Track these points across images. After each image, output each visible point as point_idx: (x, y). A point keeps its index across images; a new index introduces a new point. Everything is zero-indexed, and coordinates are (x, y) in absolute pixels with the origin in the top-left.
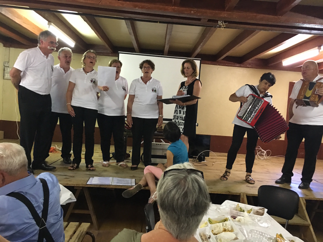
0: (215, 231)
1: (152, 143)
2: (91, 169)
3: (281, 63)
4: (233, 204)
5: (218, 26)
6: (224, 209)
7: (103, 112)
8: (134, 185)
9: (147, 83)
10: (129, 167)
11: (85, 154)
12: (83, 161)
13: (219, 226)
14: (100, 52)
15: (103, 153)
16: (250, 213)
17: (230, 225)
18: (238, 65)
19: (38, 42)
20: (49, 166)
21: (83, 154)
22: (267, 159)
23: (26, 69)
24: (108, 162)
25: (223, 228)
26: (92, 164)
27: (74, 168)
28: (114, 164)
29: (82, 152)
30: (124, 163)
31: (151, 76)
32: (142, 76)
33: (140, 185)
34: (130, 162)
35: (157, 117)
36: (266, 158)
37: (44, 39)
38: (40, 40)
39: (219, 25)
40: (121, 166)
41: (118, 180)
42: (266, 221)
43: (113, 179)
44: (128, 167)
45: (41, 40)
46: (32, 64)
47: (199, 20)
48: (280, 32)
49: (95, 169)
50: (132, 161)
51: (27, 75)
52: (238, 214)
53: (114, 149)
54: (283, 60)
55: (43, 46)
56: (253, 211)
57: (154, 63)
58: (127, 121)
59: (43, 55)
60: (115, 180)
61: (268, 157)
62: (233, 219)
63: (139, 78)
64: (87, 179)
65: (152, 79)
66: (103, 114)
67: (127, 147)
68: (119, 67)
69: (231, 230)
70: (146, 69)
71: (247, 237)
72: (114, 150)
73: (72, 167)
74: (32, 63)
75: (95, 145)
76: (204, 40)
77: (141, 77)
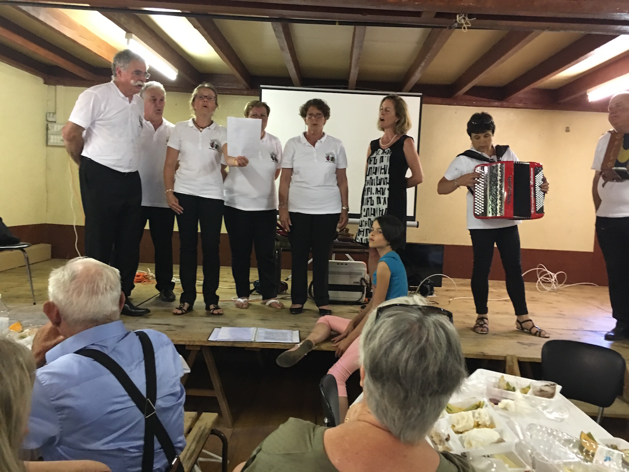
0: (458, 427)
1: (330, 261)
2: (215, 312)
3: (585, 96)
4: (492, 376)
5: (456, 25)
6: (474, 386)
7: (235, 204)
8: (298, 341)
9: (317, 144)
10: (287, 308)
11: (202, 284)
12: (200, 298)
13: (466, 417)
14: (225, 87)
15: (236, 282)
16: (526, 393)
17: (487, 415)
18: (496, 104)
19: (113, 72)
20: (138, 307)
21: (199, 285)
22: (558, 290)
23: (93, 124)
24: (246, 299)
25: (475, 421)
26: (216, 303)
27: (184, 311)
28: (258, 303)
29: (197, 281)
30: (277, 301)
31: (324, 131)
32: (307, 130)
33: (309, 341)
34: (289, 299)
35: (339, 211)
36: (555, 288)
37: (123, 65)
38: (116, 68)
39: (459, 24)
40: (272, 307)
41: (267, 333)
42: (559, 409)
43: (256, 331)
44: (284, 308)
45: (118, 68)
46: (102, 115)
47: (418, 14)
48: (583, 32)
49: (222, 313)
50: (292, 296)
51: (93, 135)
52: (503, 396)
53: (257, 275)
54: (588, 90)
55: (123, 79)
56: (533, 388)
57: (328, 104)
58: (280, 220)
59: (123, 95)
60: (262, 333)
61: (560, 286)
62: (493, 404)
63: (300, 136)
64: (209, 331)
65: (326, 136)
66: (233, 206)
67: (282, 271)
68: (265, 116)
69: (489, 425)
70: (313, 118)
71: (522, 437)
72: (256, 277)
73: (180, 308)
74: (103, 112)
75: (221, 267)
76: (428, 56)
77: (305, 134)
